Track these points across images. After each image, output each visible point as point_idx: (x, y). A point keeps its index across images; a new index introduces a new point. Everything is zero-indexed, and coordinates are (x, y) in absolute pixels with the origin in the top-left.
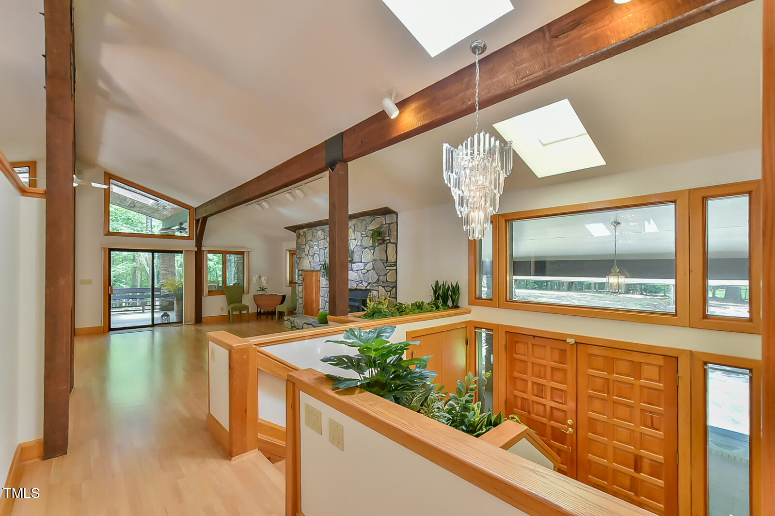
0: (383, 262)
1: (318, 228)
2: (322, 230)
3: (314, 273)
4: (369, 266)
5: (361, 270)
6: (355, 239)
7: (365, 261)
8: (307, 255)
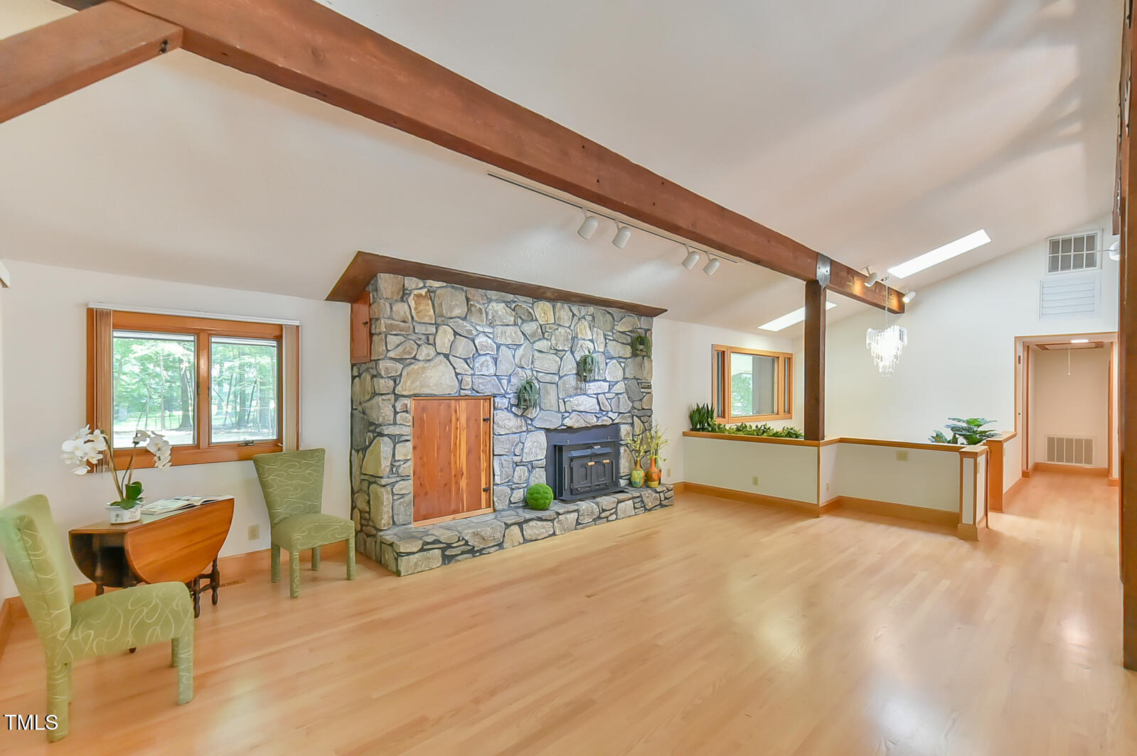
0: (639, 381)
1: (493, 294)
2: (504, 302)
3: (463, 403)
4: (620, 387)
5: (604, 393)
6: (592, 341)
7: (612, 380)
8: (446, 356)
